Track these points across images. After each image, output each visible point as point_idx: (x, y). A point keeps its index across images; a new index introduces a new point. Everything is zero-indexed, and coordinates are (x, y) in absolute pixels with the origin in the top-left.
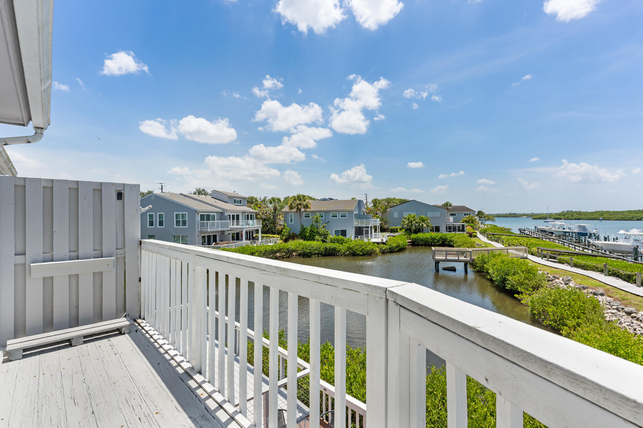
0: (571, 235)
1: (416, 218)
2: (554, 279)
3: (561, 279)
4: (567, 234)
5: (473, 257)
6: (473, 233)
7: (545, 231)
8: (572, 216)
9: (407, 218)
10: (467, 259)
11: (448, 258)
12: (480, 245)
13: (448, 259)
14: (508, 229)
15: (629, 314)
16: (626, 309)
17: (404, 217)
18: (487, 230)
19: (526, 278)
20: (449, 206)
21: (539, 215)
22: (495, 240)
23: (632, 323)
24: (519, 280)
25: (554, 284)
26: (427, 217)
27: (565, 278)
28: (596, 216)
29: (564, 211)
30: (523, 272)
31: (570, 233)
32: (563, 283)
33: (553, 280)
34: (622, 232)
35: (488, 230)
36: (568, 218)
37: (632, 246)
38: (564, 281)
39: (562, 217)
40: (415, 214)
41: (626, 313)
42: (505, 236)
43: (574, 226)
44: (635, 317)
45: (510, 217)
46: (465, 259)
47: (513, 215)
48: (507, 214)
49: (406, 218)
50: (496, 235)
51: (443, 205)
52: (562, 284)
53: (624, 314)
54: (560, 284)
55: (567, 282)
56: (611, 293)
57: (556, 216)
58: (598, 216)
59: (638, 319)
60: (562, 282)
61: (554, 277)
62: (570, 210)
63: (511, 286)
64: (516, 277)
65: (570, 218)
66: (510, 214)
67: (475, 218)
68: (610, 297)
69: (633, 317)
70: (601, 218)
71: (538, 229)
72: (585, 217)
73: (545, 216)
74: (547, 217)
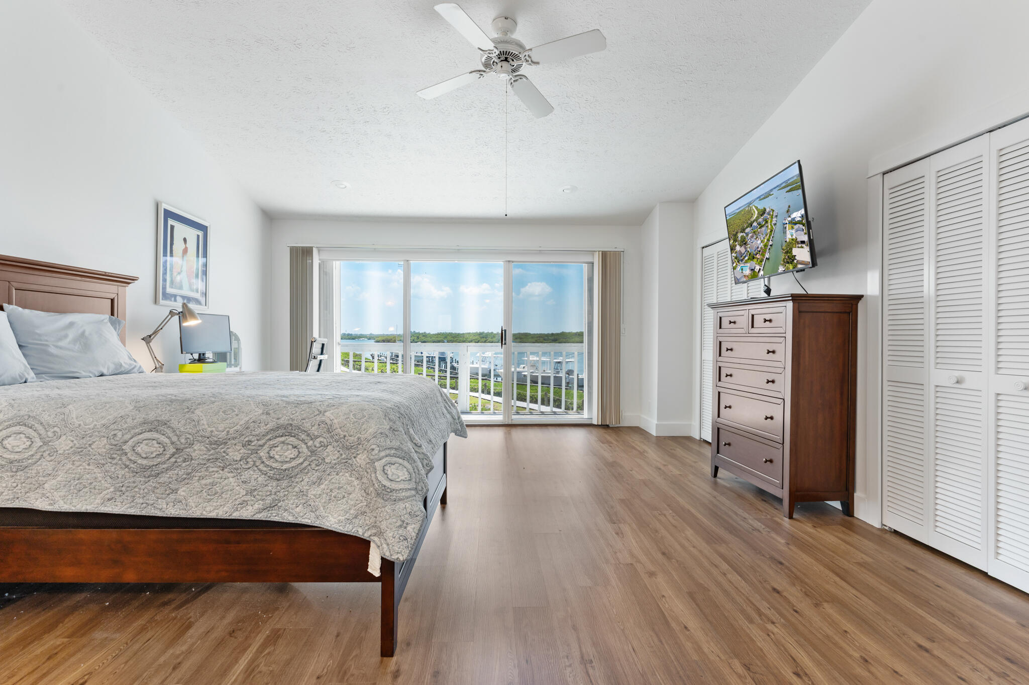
0: (431, 361)
8: (418, 338)
28: (440, 339)
31: (430, 358)
58: (442, 339)
71: (394, 354)
72: (431, 339)
73: (389, 338)
74: (391, 340)
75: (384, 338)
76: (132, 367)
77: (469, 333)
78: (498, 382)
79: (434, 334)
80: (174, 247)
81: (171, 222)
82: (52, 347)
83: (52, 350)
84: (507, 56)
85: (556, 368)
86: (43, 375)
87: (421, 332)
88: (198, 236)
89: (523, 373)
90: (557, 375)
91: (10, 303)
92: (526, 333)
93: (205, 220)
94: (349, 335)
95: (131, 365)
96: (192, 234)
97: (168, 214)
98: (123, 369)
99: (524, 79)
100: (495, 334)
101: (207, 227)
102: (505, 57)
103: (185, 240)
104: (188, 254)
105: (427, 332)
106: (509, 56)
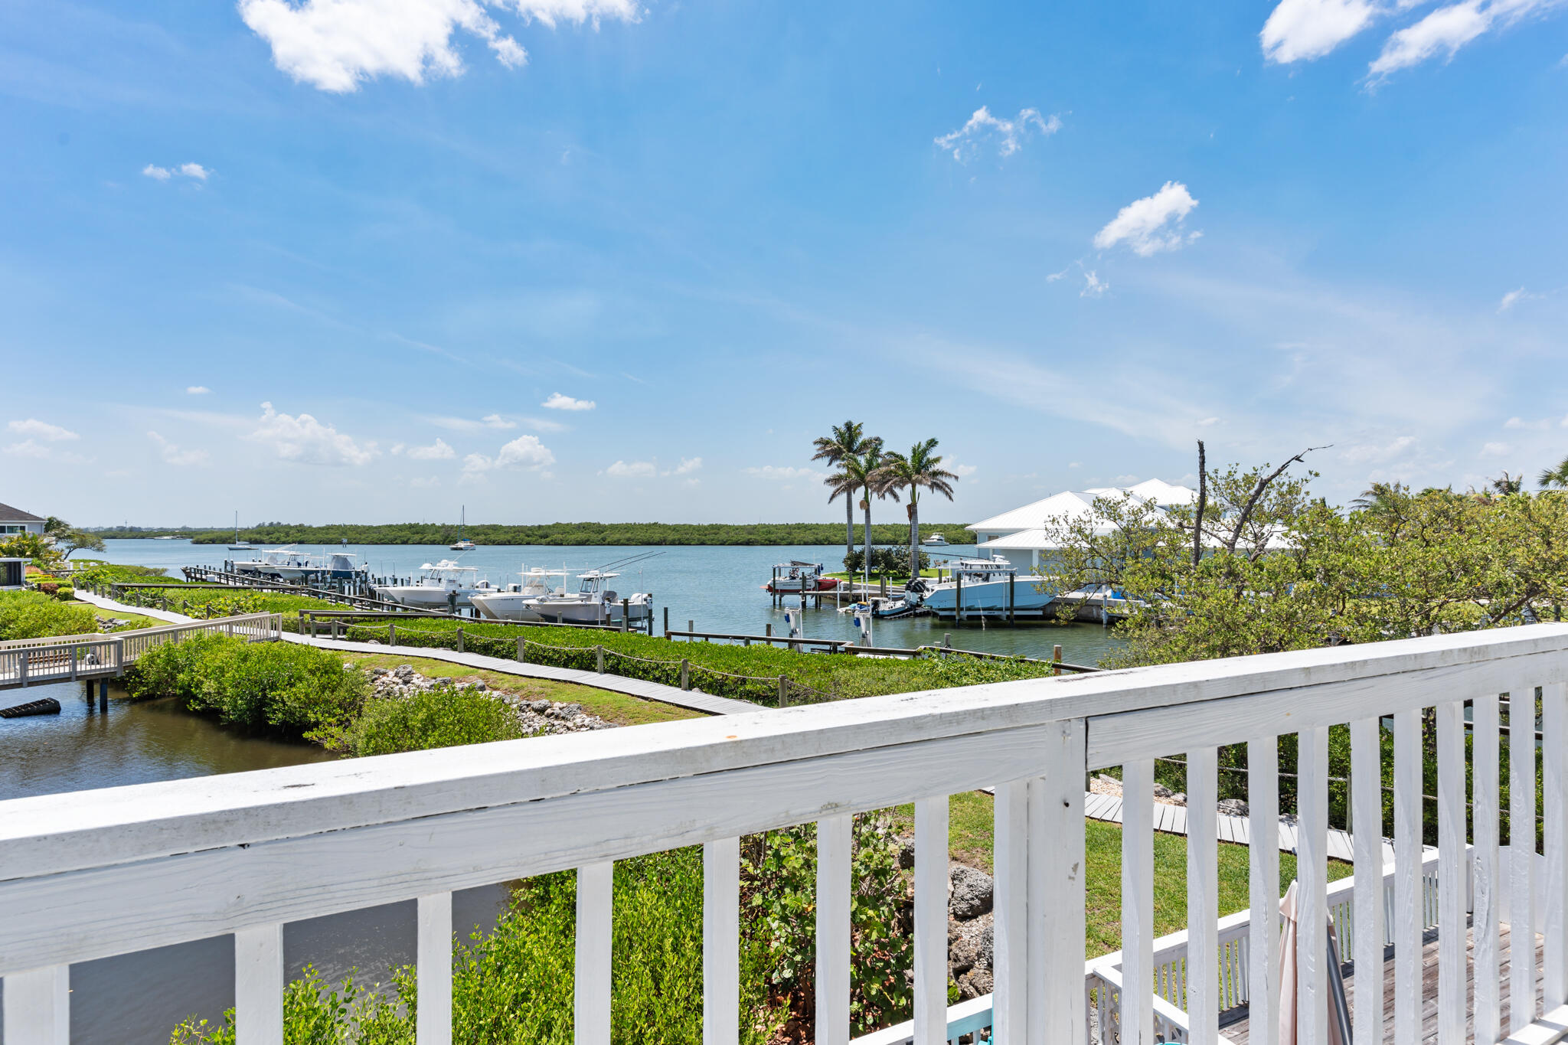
0: (320, 578)
2: (376, 676)
3: (391, 673)
4: (312, 576)
5: (126, 658)
6: (60, 586)
7: (256, 572)
8: (287, 534)
10: (103, 667)
11: (30, 674)
12: (111, 621)
13: (33, 677)
14: (155, 571)
15: (541, 711)
16: (536, 704)
18: (97, 575)
19: (323, 688)
21: (207, 533)
22: (145, 602)
23: (553, 725)
24: (307, 695)
25: (380, 688)
27: (401, 669)
28: (334, 536)
29: (264, 524)
30: (312, 672)
31: (319, 575)
32: (400, 681)
33: (376, 679)
34: (426, 566)
35: (102, 577)
36: (278, 539)
37: (447, 592)
38: (400, 678)
39: (265, 538)
41: (535, 710)
43: (321, 558)
44: (552, 714)
46: (89, 668)
48: (110, 529)
50: (139, 589)
52: (397, 684)
53: (533, 714)
54: (394, 685)
55: (407, 679)
56: (494, 682)
57: (251, 536)
58: (336, 536)
59: (557, 717)
60: (396, 680)
61: (376, 673)
62: (275, 522)
63: (284, 714)
64: (301, 688)
65: (283, 539)
66: (122, 529)
67: (43, 539)
68: (496, 689)
69: (548, 716)
70: (345, 541)
71: (236, 567)
72: (312, 538)
73: (224, 536)
74: (230, 538)
75: (211, 536)
77: (390, 526)
78: (479, 622)
79: (320, 528)
85: (583, 589)
87: (292, 525)
89: (525, 602)
90: (588, 603)
92: (495, 526)
94: (132, 529)
100: (439, 527)
105: (306, 524)
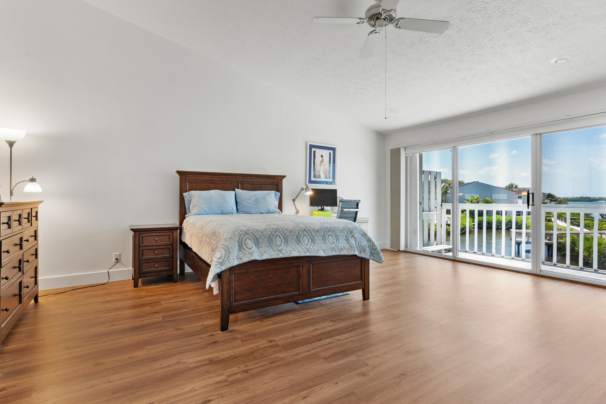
1: (479, 200)
6: (547, 217)
9: (470, 200)
17: (466, 199)
20: (515, 188)
26: (492, 200)
40: (478, 197)
42: (589, 221)
45: (582, 201)
46: (548, 241)
47: (586, 199)
49: (468, 200)
50: (577, 220)
51: (507, 187)
67: (545, 201)
76: (275, 211)
80: (316, 160)
81: (313, 149)
82: (245, 203)
83: (245, 204)
84: (377, 16)
86: (240, 212)
88: (330, 153)
91: (238, 188)
93: (335, 145)
95: (274, 210)
96: (326, 153)
97: (311, 146)
98: (271, 212)
99: (401, 20)
101: (335, 148)
102: (376, 17)
103: (322, 156)
104: (324, 162)
106: (378, 16)
